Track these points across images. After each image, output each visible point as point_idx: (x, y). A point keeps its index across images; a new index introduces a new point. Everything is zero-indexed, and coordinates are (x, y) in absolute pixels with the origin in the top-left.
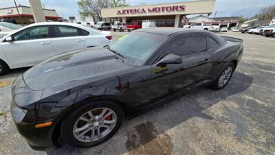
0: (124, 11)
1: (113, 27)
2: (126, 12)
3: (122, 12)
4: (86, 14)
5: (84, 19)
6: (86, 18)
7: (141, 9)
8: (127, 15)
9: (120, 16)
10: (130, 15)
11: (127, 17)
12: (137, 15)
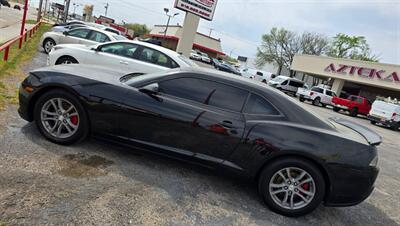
0: (344, 67)
1: (300, 91)
2: (348, 71)
3: (337, 68)
4: (269, 58)
5: (262, 64)
6: (267, 64)
7: (389, 72)
8: (348, 77)
9: (330, 74)
10: (356, 78)
11: (346, 82)
12: (374, 82)
